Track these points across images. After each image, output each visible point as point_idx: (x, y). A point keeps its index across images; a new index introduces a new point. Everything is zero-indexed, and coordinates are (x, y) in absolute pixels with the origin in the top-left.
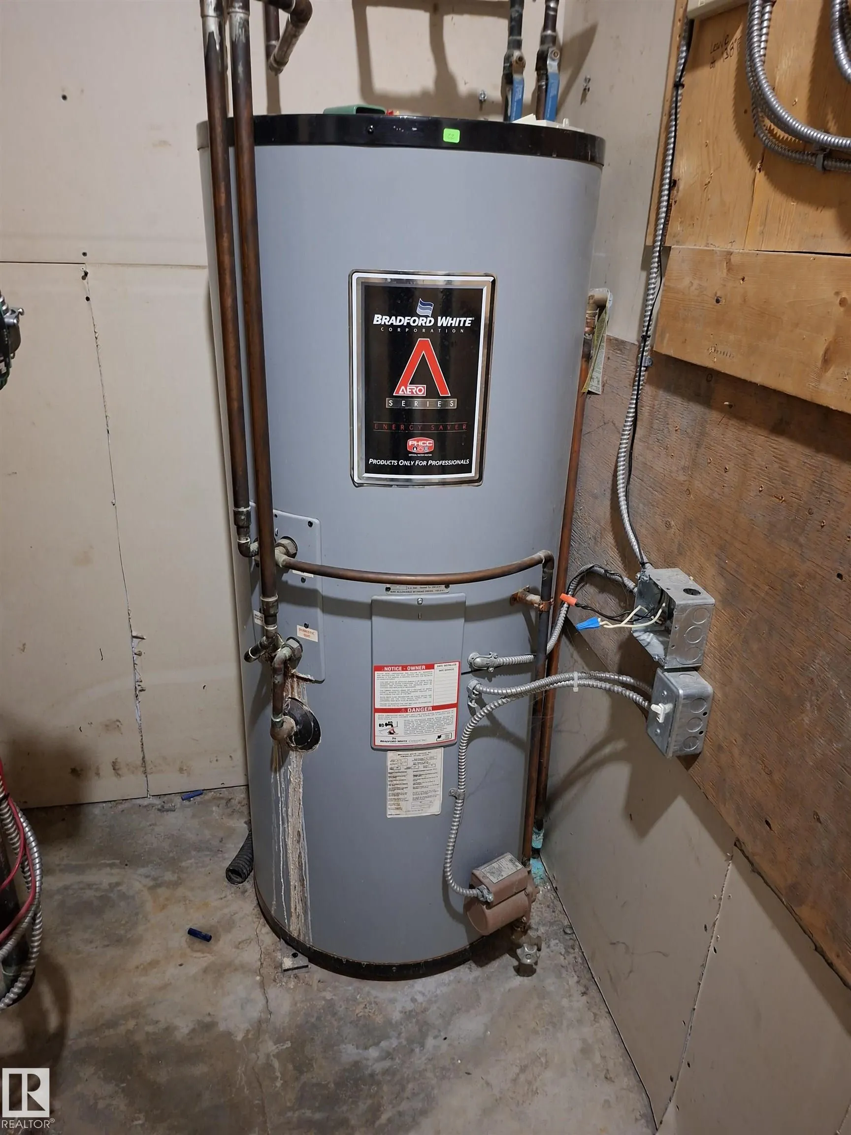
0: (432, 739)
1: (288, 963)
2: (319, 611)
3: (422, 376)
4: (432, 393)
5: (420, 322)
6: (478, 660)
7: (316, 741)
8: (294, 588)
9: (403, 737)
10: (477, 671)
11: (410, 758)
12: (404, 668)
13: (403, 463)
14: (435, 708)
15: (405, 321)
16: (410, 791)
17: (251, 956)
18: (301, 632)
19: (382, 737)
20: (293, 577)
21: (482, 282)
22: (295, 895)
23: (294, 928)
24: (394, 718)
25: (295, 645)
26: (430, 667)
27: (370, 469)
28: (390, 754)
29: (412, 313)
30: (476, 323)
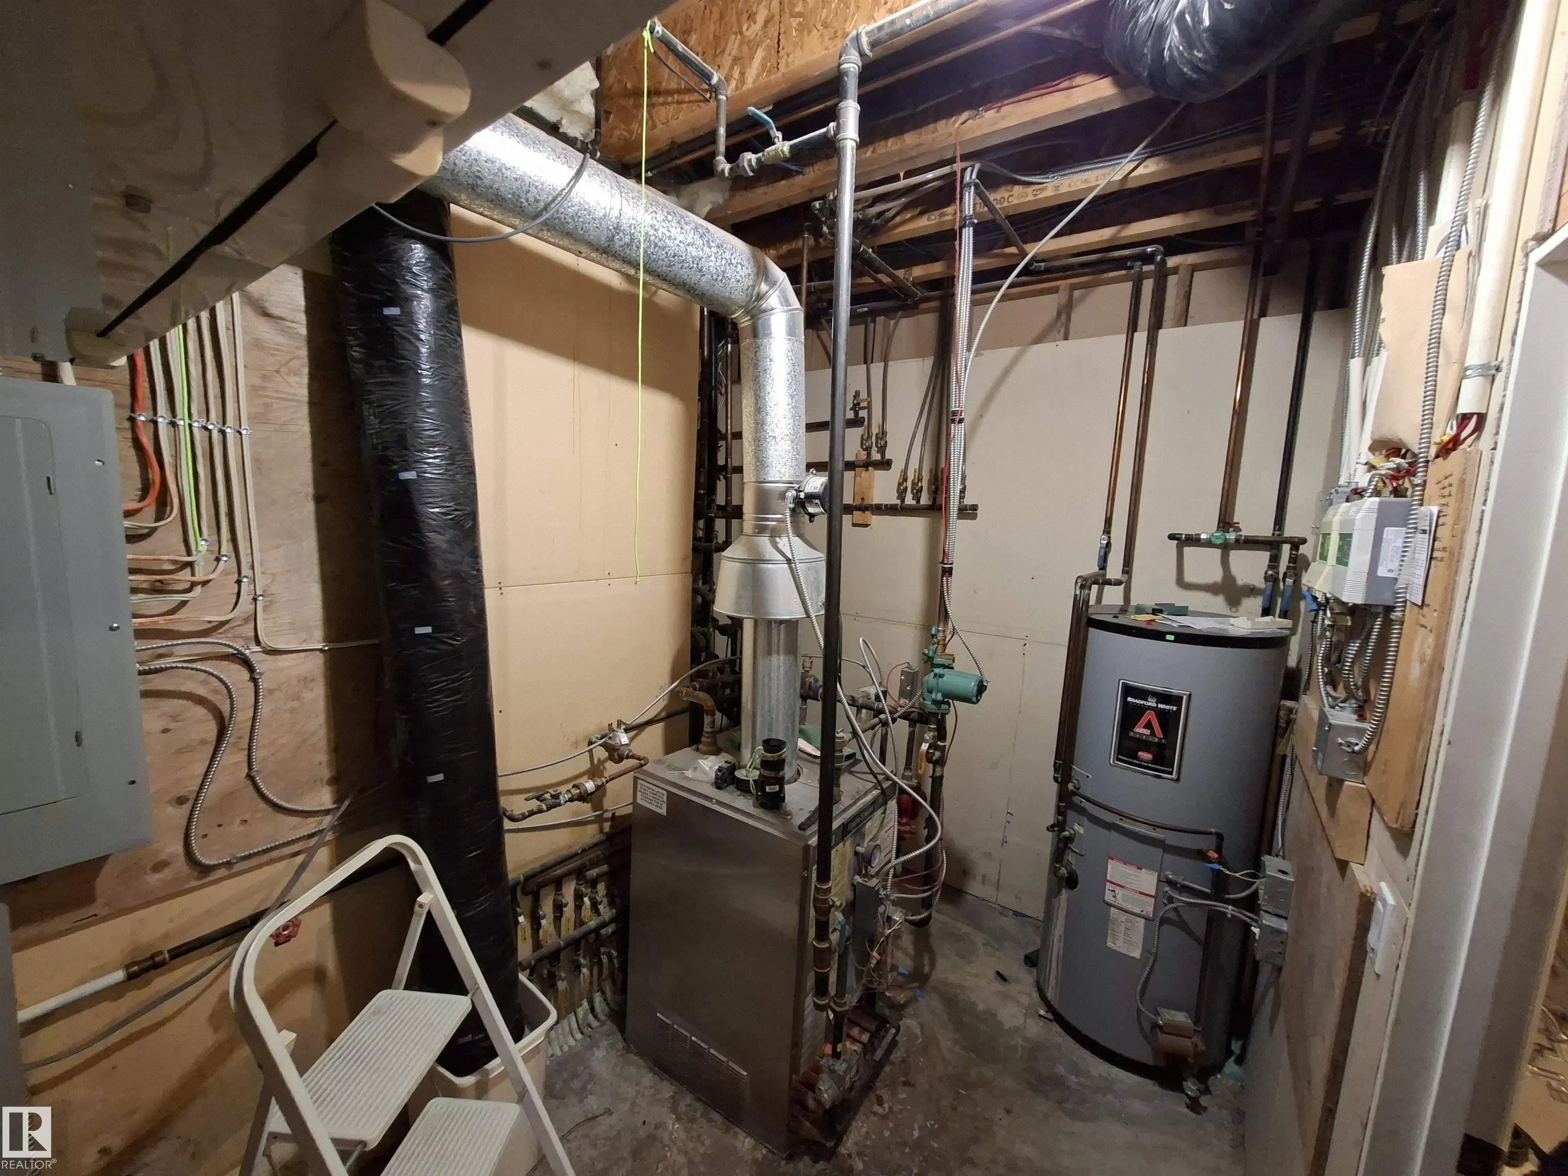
0: (1137, 910)
1: (1042, 1012)
2: (1085, 819)
3: (1148, 725)
4: (1153, 734)
5: (1149, 704)
6: (1170, 876)
7: (1076, 887)
8: (1076, 804)
9: (1120, 901)
10: (1171, 883)
11: (1124, 917)
12: (1125, 863)
13: (1135, 761)
14: (1141, 893)
15: (1142, 702)
16: (1121, 935)
17: (1025, 1000)
18: (1076, 827)
19: (1108, 897)
20: (1076, 799)
21: (1184, 693)
22: (1053, 974)
23: (1050, 994)
24: (1118, 889)
25: (1072, 832)
26: (1140, 868)
27: (1119, 760)
28: (1112, 909)
29: (1146, 700)
30: (1179, 710)
